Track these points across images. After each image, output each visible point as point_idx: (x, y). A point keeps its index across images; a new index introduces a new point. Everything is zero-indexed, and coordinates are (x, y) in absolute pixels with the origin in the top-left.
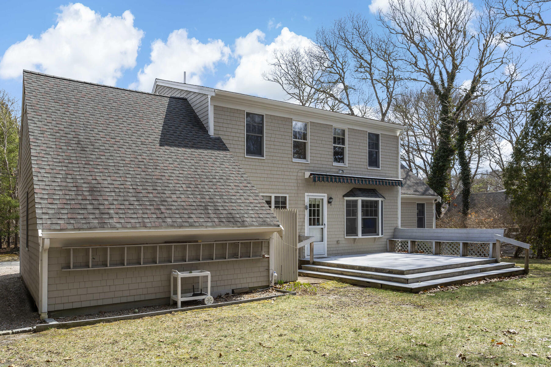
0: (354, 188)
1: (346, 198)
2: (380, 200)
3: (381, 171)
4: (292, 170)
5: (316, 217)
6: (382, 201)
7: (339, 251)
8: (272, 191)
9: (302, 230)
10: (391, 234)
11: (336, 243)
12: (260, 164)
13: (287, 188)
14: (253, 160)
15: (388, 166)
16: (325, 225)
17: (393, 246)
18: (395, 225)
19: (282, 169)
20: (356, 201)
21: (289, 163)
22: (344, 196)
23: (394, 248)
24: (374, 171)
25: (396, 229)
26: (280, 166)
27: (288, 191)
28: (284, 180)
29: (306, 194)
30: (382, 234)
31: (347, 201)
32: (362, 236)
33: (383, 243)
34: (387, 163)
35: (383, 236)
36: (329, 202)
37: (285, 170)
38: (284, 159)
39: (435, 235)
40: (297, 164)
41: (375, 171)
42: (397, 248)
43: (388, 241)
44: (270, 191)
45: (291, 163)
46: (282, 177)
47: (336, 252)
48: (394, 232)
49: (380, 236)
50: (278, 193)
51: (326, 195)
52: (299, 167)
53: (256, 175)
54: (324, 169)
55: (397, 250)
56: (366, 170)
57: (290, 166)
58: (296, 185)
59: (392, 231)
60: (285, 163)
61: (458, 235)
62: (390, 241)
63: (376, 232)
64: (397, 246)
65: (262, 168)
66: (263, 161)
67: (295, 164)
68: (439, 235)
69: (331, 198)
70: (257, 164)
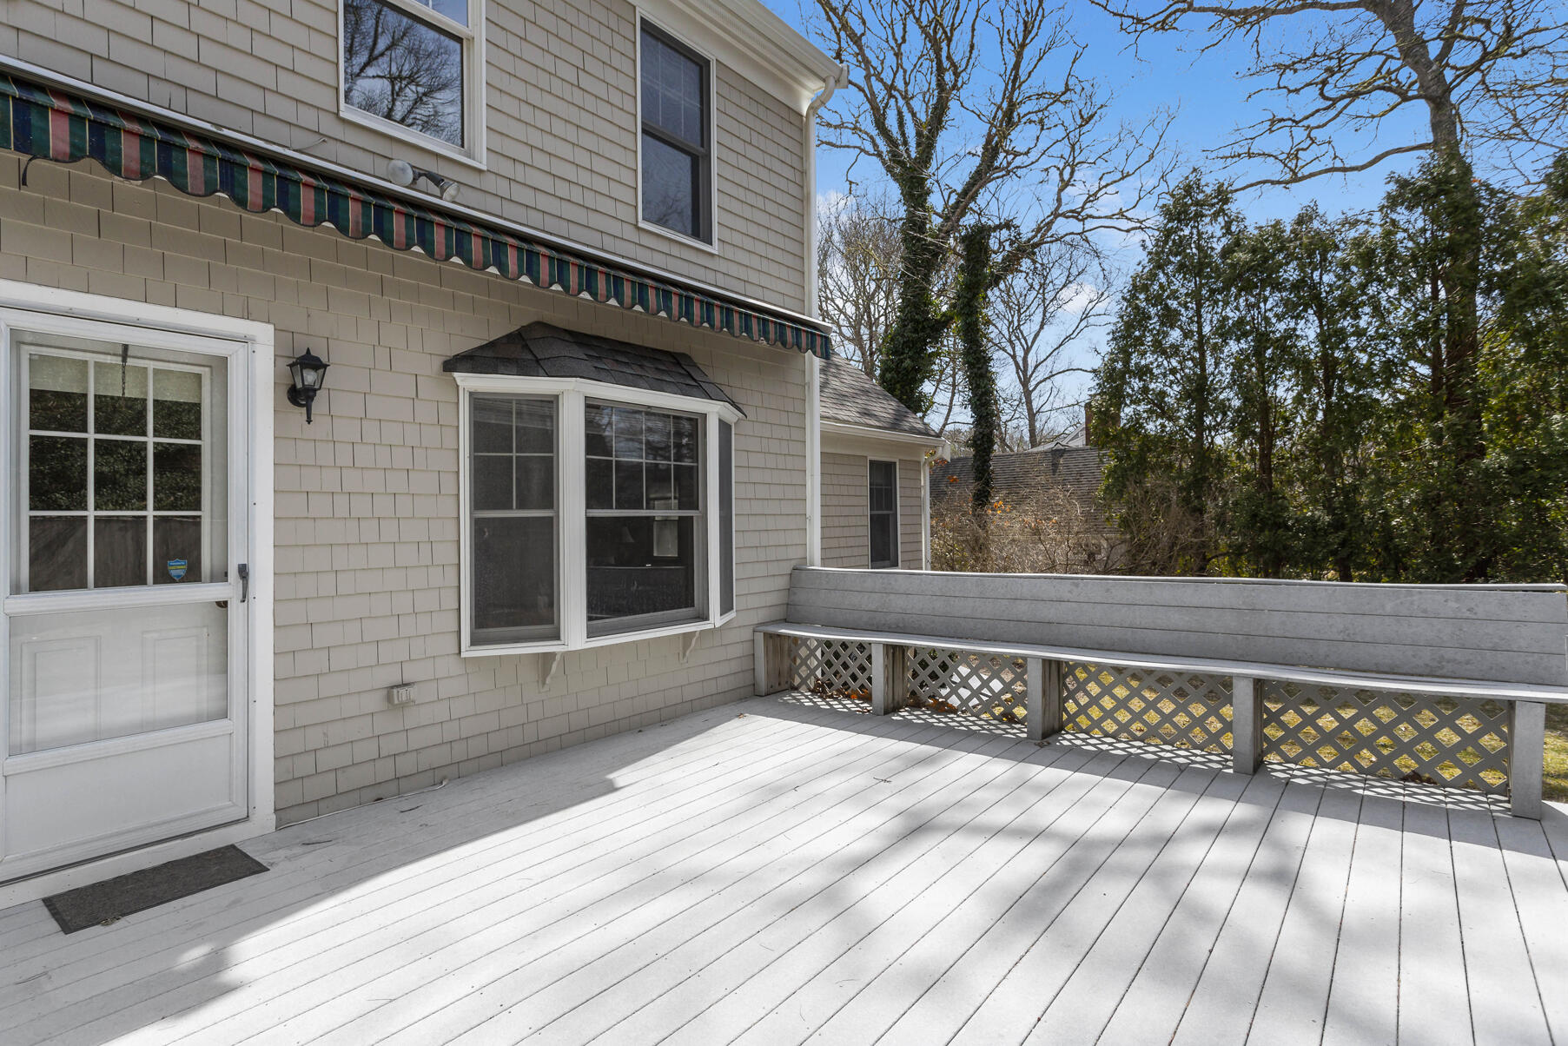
0: (538, 323)
1: (471, 382)
2: (713, 411)
3: (722, 266)
5: (154, 513)
6: (725, 427)
7: (407, 762)
10: (773, 599)
11: (374, 702)
15: (760, 249)
16: (243, 571)
17: (787, 662)
18: (794, 553)
20: (549, 405)
22: (452, 365)
23: (792, 672)
24: (675, 250)
25: (798, 571)
30: (726, 606)
31: (480, 403)
32: (591, 634)
33: (737, 651)
34: (753, 230)
35: (731, 615)
36: (299, 396)
39: (1023, 610)
41: (687, 254)
42: (803, 671)
43: (760, 638)
48: (791, 589)
49: (716, 619)
51: (263, 334)
55: (804, 681)
56: (630, 233)
59: (782, 583)
61: (1177, 619)
62: (769, 637)
63: (688, 601)
64: (804, 662)
68: (1049, 612)
69: (310, 362)
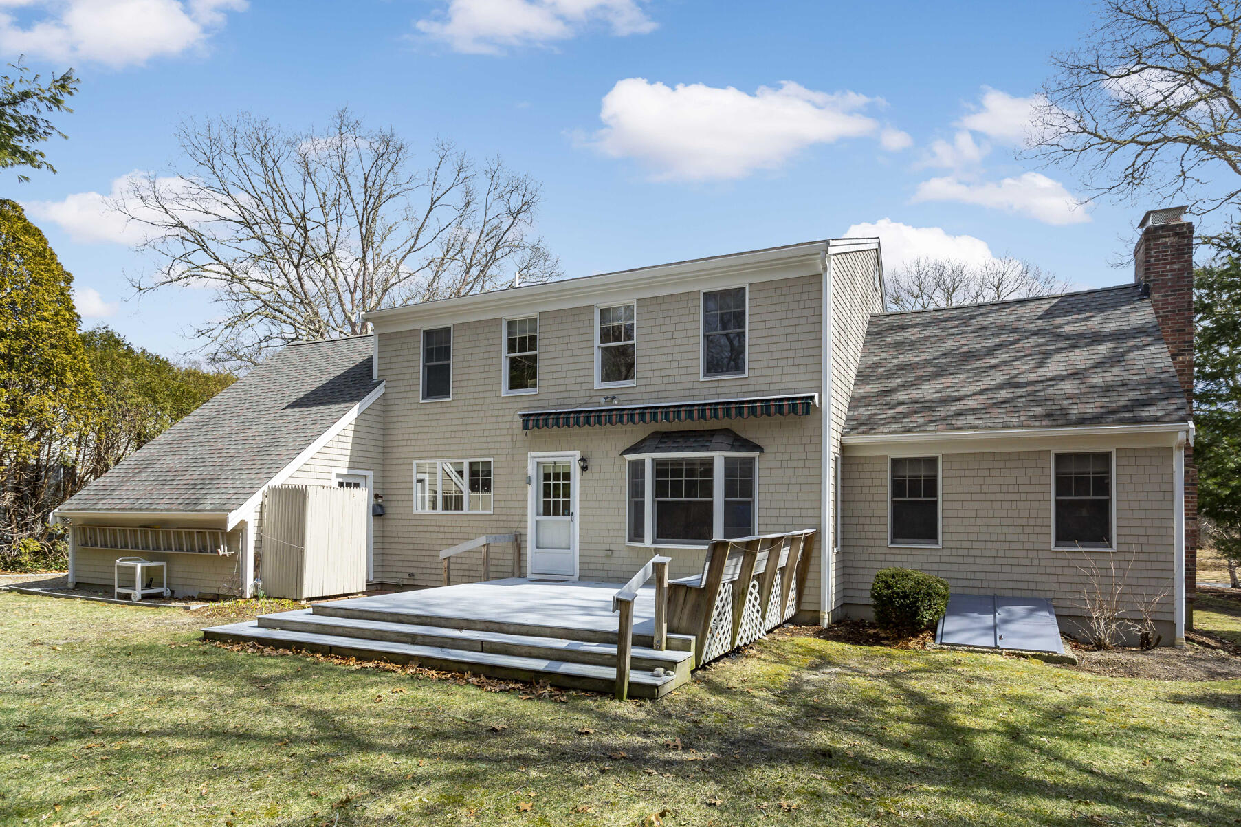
0: (653, 433)
1: (628, 457)
4: (501, 413)
5: (552, 499)
6: (744, 459)
7: (610, 574)
8: (464, 453)
9: (522, 525)
11: (602, 553)
12: (445, 410)
13: (491, 445)
14: (434, 406)
15: (782, 363)
16: (573, 514)
19: (482, 414)
21: (495, 400)
22: (625, 452)
24: (722, 384)
26: (479, 408)
27: (492, 452)
28: (487, 433)
29: (531, 454)
31: (631, 463)
32: (653, 542)
34: (778, 355)
36: (584, 469)
37: (488, 414)
38: (486, 395)
40: (513, 400)
41: (734, 383)
44: (460, 453)
45: (500, 400)
46: (483, 427)
47: (604, 574)
50: (474, 456)
51: (576, 453)
52: (516, 405)
53: (438, 429)
54: (573, 401)
56: (697, 385)
57: (497, 406)
58: (509, 438)
60: (488, 401)
65: (447, 416)
66: (448, 405)
67: (507, 400)
69: (587, 459)
70: (440, 410)
